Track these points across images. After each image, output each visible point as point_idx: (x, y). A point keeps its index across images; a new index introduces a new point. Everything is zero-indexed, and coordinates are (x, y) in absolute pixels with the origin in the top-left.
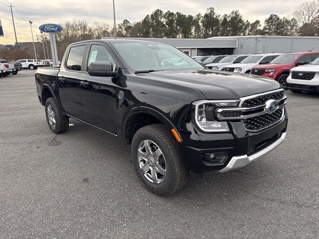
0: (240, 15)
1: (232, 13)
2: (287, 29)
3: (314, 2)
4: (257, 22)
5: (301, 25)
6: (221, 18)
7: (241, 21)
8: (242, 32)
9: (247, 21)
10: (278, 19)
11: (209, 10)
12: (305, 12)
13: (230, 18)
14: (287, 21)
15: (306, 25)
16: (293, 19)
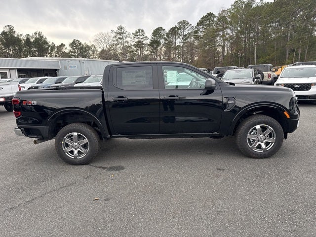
0: (44, 37)
1: (36, 33)
2: (89, 54)
3: (108, 33)
4: (63, 45)
5: (99, 50)
6: (23, 37)
7: (46, 43)
8: (49, 53)
9: (53, 43)
10: (80, 44)
11: (8, 28)
12: (103, 40)
13: (34, 39)
14: (88, 46)
15: (103, 51)
16: (93, 45)
